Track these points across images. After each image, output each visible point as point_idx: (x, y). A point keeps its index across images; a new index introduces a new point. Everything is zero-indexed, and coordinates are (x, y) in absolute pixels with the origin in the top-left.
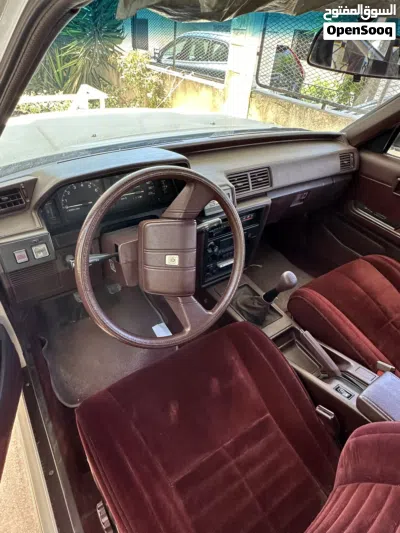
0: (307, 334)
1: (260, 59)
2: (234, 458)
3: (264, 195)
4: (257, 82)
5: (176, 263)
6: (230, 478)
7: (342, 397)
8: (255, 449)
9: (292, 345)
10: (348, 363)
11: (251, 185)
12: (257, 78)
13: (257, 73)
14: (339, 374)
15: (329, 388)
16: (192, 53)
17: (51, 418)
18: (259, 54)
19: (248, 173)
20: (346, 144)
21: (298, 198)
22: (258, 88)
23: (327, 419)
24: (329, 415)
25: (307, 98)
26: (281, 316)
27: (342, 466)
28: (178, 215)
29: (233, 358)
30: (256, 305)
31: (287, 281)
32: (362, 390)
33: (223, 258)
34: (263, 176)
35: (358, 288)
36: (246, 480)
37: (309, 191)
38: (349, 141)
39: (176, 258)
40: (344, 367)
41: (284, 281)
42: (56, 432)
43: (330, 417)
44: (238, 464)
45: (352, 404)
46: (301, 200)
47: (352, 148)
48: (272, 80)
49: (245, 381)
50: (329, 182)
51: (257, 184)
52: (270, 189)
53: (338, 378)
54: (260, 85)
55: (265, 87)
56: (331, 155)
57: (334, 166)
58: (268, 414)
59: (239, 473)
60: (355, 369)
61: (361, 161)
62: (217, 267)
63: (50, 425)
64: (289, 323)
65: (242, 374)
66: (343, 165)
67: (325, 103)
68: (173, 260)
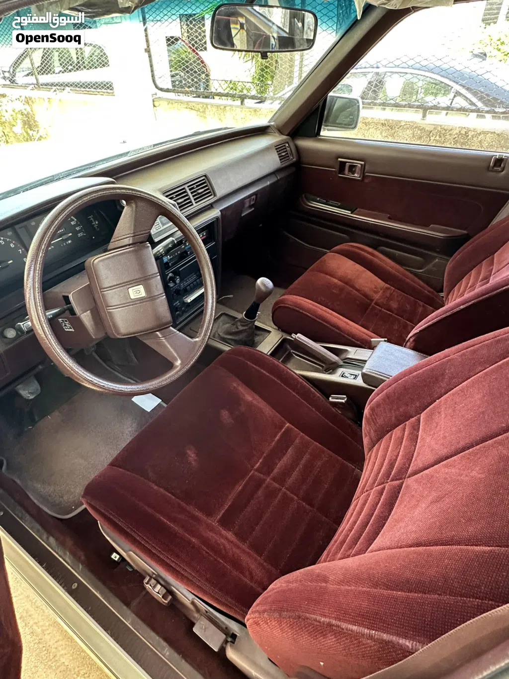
0: (300, 337)
1: (150, 56)
2: (269, 474)
3: (210, 207)
4: (157, 87)
5: (143, 294)
6: (271, 494)
7: (350, 381)
8: (286, 459)
9: (289, 357)
10: (346, 351)
11: (192, 199)
12: (154, 81)
13: (153, 76)
14: (341, 363)
15: (335, 377)
16: (57, 63)
17: (50, 533)
18: (148, 50)
19: (186, 186)
20: (277, 134)
21: (247, 205)
22: (161, 94)
23: (341, 403)
24: (342, 399)
25: (220, 95)
26: (269, 332)
27: (366, 436)
28: (127, 241)
29: (235, 385)
30: (241, 328)
31: (263, 288)
32: (363, 367)
33: (188, 291)
34: (202, 186)
35: (336, 281)
36: (286, 489)
37: (255, 194)
38: (280, 131)
39: (141, 288)
40: (343, 356)
41: (260, 289)
42: (62, 544)
43: (343, 401)
44: (274, 479)
45: (359, 382)
46: (250, 207)
47: (285, 137)
48: (173, 82)
49: (255, 402)
50: (273, 180)
51: (199, 197)
52: (215, 199)
53: (341, 366)
54: (161, 90)
55: (168, 90)
56: (266, 150)
57: (273, 162)
58: (288, 424)
59: (277, 485)
60: (353, 353)
61: (297, 149)
62: (184, 303)
63: (52, 540)
64: (280, 336)
65: (249, 396)
66: (282, 158)
67: (243, 98)
68: (137, 292)
